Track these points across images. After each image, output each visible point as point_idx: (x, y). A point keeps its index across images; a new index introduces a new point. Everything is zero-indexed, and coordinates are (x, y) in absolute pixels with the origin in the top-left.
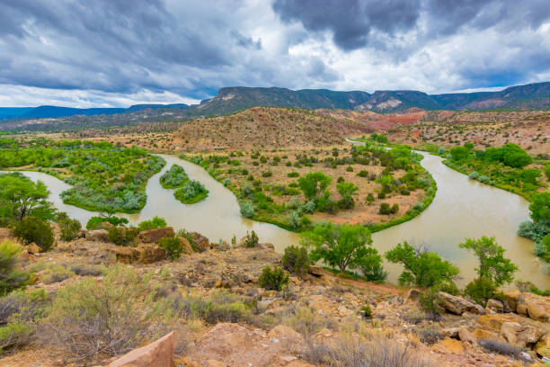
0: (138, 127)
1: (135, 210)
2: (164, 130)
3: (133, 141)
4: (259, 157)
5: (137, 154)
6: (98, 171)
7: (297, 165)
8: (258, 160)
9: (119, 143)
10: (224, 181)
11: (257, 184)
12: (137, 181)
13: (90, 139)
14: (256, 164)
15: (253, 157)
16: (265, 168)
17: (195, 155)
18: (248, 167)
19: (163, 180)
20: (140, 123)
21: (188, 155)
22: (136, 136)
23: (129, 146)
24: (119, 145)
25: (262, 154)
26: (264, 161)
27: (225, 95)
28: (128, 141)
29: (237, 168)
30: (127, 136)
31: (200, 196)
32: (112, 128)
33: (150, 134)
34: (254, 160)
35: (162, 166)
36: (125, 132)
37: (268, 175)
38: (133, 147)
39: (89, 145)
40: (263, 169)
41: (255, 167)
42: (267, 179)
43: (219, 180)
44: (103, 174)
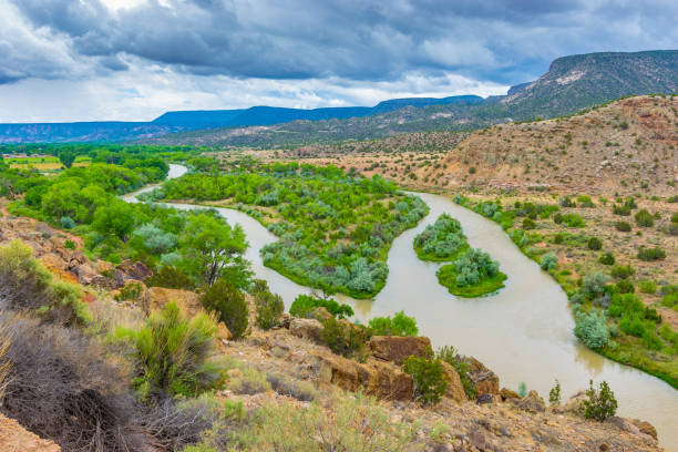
0: (388, 140)
1: (366, 293)
2: (431, 148)
3: (377, 166)
4: (634, 212)
5: (381, 191)
6: (316, 217)
8: (629, 219)
9: (353, 170)
10: (543, 259)
11: (622, 274)
12: (375, 241)
13: (311, 161)
14: (624, 228)
15: (617, 212)
16: (648, 239)
17: (485, 199)
18: (604, 234)
19: (420, 242)
20: (392, 133)
21: (472, 197)
22: (383, 158)
23: (369, 175)
24: (353, 172)
25: (642, 205)
26: (645, 221)
27: (564, 72)
28: (369, 165)
29: (576, 232)
30: (368, 157)
31: (488, 284)
32: (347, 143)
33: (406, 155)
34: (619, 218)
35: (422, 216)
36: (366, 150)
37: (656, 256)
38: (375, 177)
39: (309, 170)
40: (641, 241)
41: (622, 235)
42: (649, 267)
43: (531, 256)
44: (324, 222)
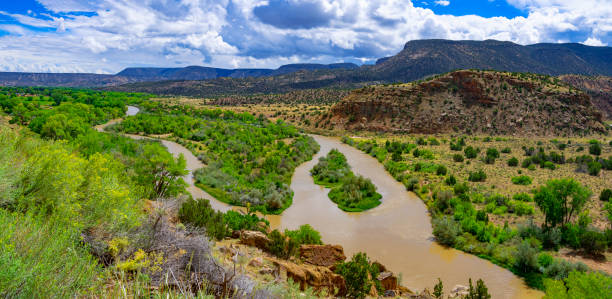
0: (287, 95)
2: (319, 101)
3: (279, 113)
4: (464, 148)
5: (283, 133)
6: (235, 152)
7: (527, 165)
8: (461, 153)
9: (261, 116)
10: (408, 182)
11: (460, 192)
12: (280, 169)
13: (231, 109)
14: (458, 159)
15: (453, 148)
16: (473, 166)
17: (365, 140)
18: (448, 163)
19: (316, 172)
20: (290, 89)
21: (355, 138)
22: (284, 108)
23: (275, 120)
24: (261, 118)
25: (468, 143)
26: (471, 154)
27: (414, 52)
28: (274, 112)
29: (429, 162)
30: (272, 107)
31: (368, 201)
32: (255, 96)
33: (301, 106)
34: (454, 153)
35: (315, 152)
36: (270, 102)
37: (479, 178)
38: (278, 122)
39: (228, 117)
40: (470, 168)
41: (458, 164)
42: (476, 185)
43: (400, 180)
44: (241, 155)
